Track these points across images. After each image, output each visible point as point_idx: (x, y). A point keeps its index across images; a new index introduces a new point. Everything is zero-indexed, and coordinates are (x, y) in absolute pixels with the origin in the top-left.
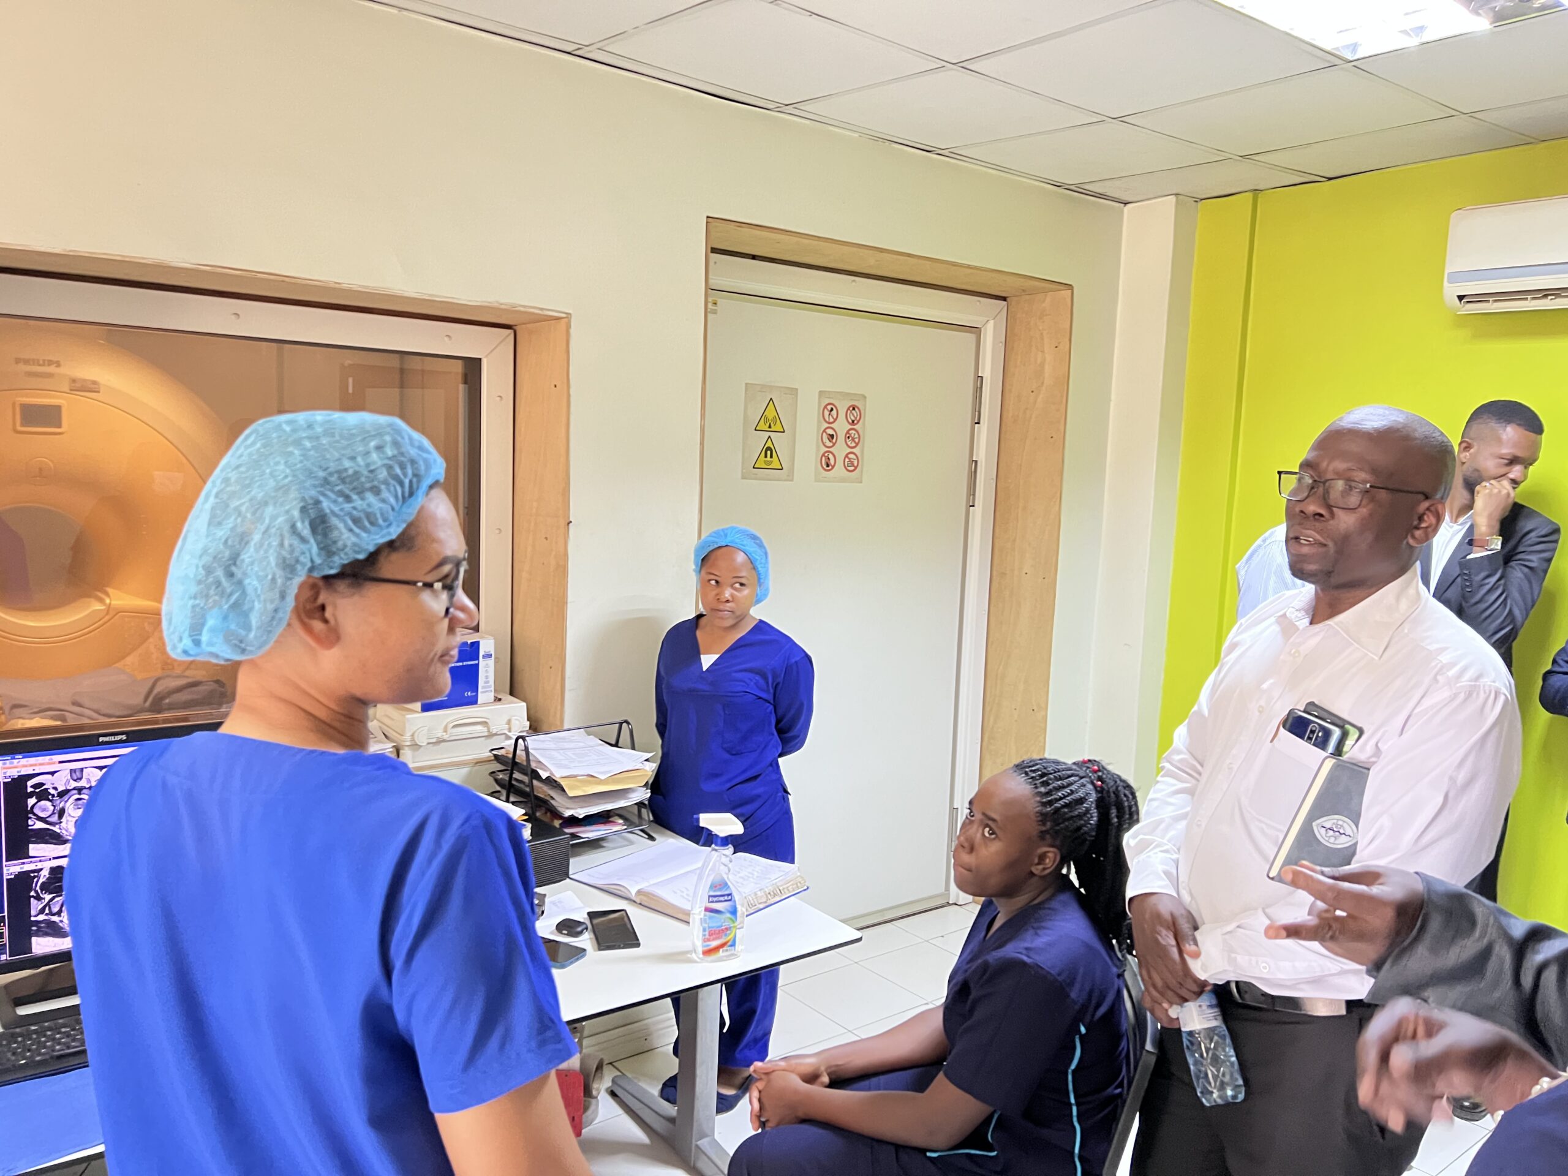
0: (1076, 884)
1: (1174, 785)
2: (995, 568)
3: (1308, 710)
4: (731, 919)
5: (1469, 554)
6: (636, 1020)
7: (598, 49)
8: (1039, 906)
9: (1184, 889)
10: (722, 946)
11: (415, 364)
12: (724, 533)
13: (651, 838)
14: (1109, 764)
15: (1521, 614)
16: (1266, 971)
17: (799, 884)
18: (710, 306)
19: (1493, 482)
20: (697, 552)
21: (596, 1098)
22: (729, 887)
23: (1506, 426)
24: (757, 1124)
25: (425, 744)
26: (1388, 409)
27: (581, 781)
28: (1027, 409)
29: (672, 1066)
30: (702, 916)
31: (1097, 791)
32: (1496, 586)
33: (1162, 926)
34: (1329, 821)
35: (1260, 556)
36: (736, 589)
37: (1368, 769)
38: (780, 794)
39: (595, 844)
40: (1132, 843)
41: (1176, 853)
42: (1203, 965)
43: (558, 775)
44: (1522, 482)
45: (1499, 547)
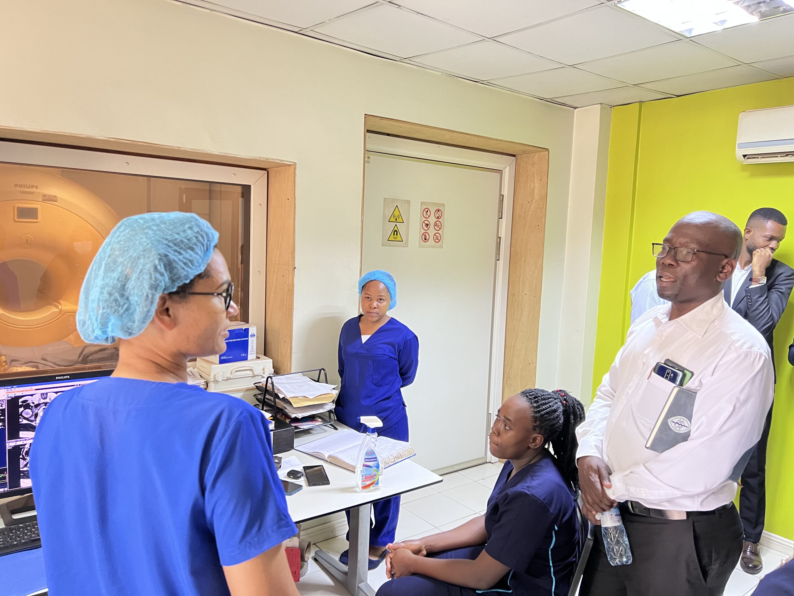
0: (553, 453)
1: (602, 403)
2: (510, 292)
3: (666, 363)
4: (376, 470)
5: (750, 286)
6: (327, 522)
7: (311, 30)
8: (534, 465)
9: (605, 454)
10: (372, 484)
11: (217, 188)
12: (374, 273)
13: (336, 429)
14: (570, 392)
15: (777, 315)
16: (644, 495)
17: (411, 452)
18: (366, 159)
19: (762, 249)
20: (360, 283)
21: (307, 562)
22: (375, 454)
23: (768, 221)
24: (389, 575)
25: (221, 380)
26: (707, 213)
27: (300, 399)
28: (526, 211)
29: (346, 546)
30: (361, 469)
31: (563, 406)
32: (764, 302)
33: (593, 471)
34: (676, 419)
35: (642, 286)
36: (379, 302)
37: (696, 393)
38: (401, 406)
39: (307, 432)
40: (580, 431)
41: (601, 436)
42: (613, 492)
43: (288, 397)
44: (776, 249)
45: (765, 282)
